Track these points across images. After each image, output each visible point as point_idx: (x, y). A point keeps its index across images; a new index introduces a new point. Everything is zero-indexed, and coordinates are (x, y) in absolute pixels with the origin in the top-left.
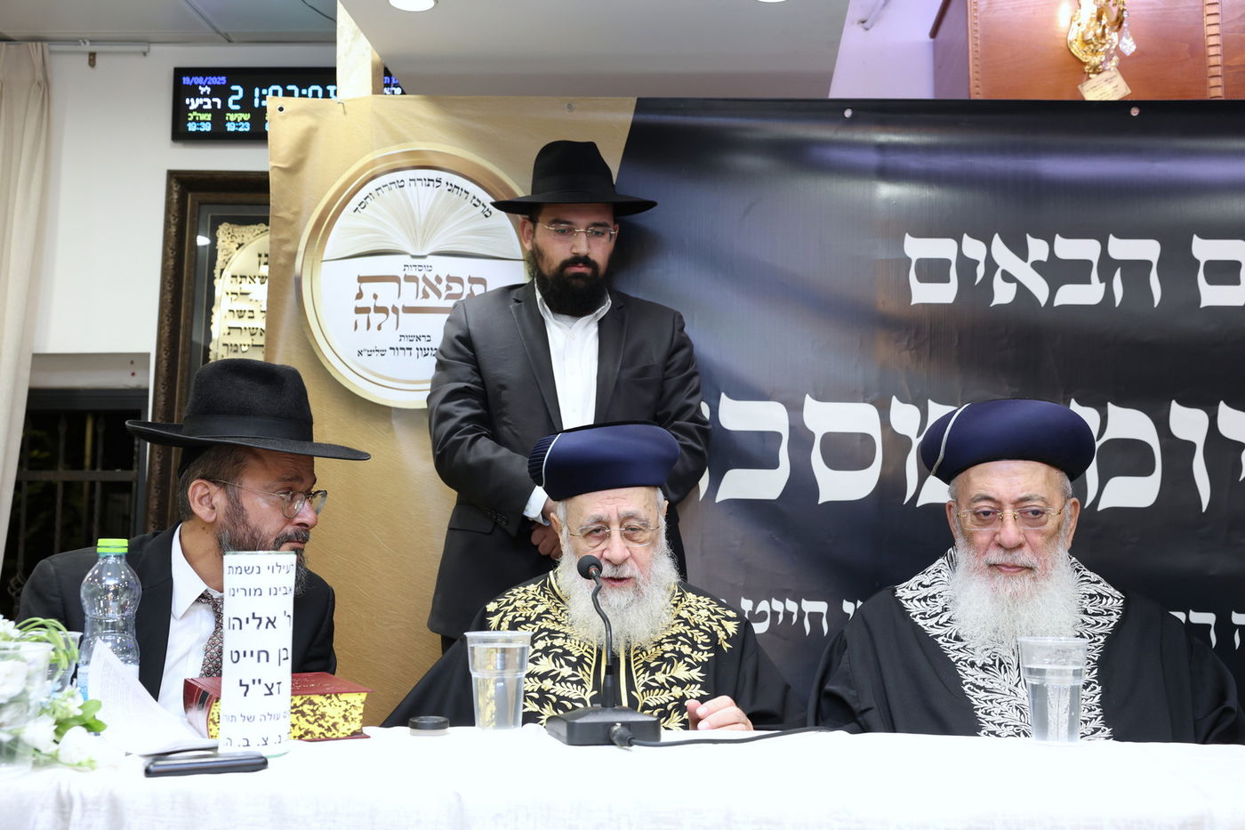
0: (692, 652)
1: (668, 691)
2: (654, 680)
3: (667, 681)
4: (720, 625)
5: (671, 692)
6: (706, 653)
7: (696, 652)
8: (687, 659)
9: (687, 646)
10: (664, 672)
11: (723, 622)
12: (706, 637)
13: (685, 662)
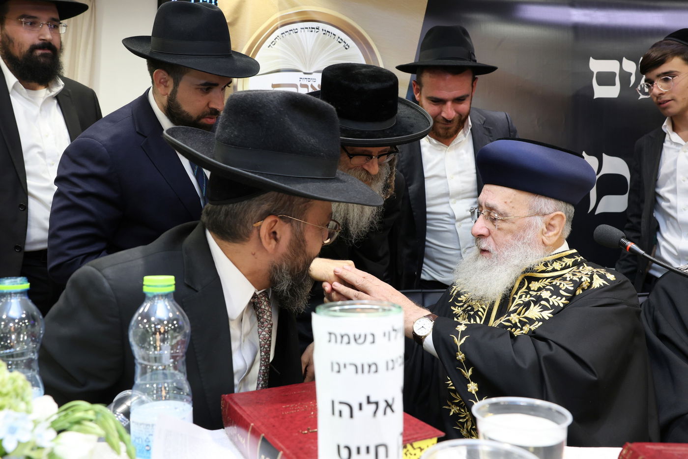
0: (551, 297)
1: (519, 329)
2: (508, 321)
3: (520, 321)
4: (591, 278)
5: (522, 329)
6: (564, 299)
7: (555, 297)
8: (543, 302)
9: (549, 292)
10: (519, 314)
11: (595, 277)
12: (573, 285)
13: (540, 305)
